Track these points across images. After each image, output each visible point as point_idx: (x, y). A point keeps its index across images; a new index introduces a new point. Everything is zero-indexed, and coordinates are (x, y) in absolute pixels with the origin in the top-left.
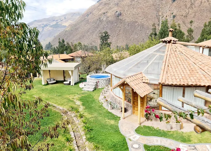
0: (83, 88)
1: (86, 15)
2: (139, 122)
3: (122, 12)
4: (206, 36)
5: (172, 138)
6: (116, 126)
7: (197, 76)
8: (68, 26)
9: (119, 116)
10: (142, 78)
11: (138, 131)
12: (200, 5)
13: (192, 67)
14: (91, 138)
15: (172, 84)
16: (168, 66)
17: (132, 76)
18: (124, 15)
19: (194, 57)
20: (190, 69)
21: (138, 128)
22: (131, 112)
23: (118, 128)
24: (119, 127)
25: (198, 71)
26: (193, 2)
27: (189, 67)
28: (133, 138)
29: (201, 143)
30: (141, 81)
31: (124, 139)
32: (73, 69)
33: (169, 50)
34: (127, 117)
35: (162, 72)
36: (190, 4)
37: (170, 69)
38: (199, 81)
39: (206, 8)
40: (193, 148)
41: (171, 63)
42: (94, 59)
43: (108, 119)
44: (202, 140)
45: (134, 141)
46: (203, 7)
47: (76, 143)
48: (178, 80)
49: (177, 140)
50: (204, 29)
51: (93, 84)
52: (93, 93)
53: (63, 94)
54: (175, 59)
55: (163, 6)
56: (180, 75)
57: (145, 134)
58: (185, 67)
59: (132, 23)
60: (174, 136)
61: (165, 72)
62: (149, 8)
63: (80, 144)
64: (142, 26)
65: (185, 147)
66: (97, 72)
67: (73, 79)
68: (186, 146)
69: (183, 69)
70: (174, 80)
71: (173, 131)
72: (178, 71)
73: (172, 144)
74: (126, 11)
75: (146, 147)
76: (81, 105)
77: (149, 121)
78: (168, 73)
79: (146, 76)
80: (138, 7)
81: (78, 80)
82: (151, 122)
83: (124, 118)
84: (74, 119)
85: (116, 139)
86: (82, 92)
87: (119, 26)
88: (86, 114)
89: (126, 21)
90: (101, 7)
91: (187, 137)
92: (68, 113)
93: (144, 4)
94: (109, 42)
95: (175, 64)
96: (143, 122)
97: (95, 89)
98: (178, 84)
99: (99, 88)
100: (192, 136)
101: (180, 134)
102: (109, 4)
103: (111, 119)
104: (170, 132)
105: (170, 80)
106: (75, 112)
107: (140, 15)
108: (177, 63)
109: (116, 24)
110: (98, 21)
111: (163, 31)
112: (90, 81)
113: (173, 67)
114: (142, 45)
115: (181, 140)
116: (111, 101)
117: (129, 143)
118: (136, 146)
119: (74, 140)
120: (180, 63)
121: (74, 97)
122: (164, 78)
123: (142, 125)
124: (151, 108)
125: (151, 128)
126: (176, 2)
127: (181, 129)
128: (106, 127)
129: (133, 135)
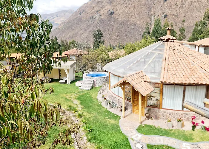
0: (79, 87)
1: (78, 13)
2: (140, 121)
3: (115, 10)
4: (197, 35)
5: (174, 137)
6: (117, 125)
7: (198, 74)
8: (61, 24)
9: (119, 115)
10: (143, 77)
11: (139, 130)
12: (190, 5)
13: (192, 66)
14: (92, 138)
15: (174, 83)
16: (168, 65)
17: (133, 75)
18: (117, 13)
19: (193, 55)
20: (190, 68)
21: (139, 127)
22: (131, 111)
23: (119, 128)
24: (120, 126)
25: (198, 69)
26: (183, 2)
27: (189, 65)
28: (135, 137)
29: (203, 142)
30: (142, 80)
31: (127, 139)
32: (69, 68)
33: (168, 48)
34: (127, 116)
35: (163, 71)
36: (180, 4)
37: (170, 67)
38: (200, 79)
39: (196, 8)
40: (196, 146)
41: (171, 61)
42: (90, 57)
43: (108, 118)
44: (203, 138)
45: (137, 141)
46: (193, 7)
47: (77, 144)
48: (180, 79)
49: (179, 139)
50: (196, 29)
51: (90, 82)
52: (91, 92)
53: (59, 93)
54: (175, 58)
55: (155, 6)
56: (181, 74)
57: (147, 133)
58: (186, 66)
59: (124, 22)
60: (176, 135)
61: (166, 71)
62: (141, 7)
63: (81, 145)
64: (135, 24)
65: (188, 146)
66: (93, 71)
67: (69, 78)
68: (189, 144)
69: (184, 68)
70: (176, 79)
71: (174, 130)
72: (178, 70)
73: (175, 143)
74: (118, 10)
75: (149, 146)
76: (79, 104)
77: (150, 120)
78: (169, 71)
79: (146, 75)
80: (131, 6)
81: (74, 79)
82: (152, 120)
83: (125, 117)
84: (74, 118)
85: (118, 139)
86: (79, 91)
87: (112, 25)
88: (85, 114)
89: (118, 19)
90: (94, 6)
91: (189, 135)
92: (67, 113)
93: (137, 3)
94: (102, 40)
95: (175, 63)
96: (144, 121)
97: (92, 88)
98: (180, 83)
99: (96, 86)
100: (194, 135)
101: (181, 132)
102: (102, 2)
103: (111, 118)
104: (171, 130)
105: (172, 78)
106: (74, 112)
107: (132, 14)
108: (177, 61)
109: (108, 22)
110: (91, 20)
111: (156, 30)
112: (87, 79)
113: (173, 65)
114: (137, 43)
115: (183, 139)
116: (109, 100)
117: (132, 143)
118: (139, 146)
119: (75, 141)
120: (180, 62)
121: (71, 96)
122: (165, 76)
123: (143, 123)
124: (151, 107)
125: (152, 127)
126: (167, 2)
127: (182, 127)
128: (107, 127)
129: (135, 134)
